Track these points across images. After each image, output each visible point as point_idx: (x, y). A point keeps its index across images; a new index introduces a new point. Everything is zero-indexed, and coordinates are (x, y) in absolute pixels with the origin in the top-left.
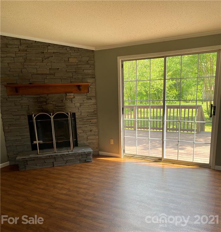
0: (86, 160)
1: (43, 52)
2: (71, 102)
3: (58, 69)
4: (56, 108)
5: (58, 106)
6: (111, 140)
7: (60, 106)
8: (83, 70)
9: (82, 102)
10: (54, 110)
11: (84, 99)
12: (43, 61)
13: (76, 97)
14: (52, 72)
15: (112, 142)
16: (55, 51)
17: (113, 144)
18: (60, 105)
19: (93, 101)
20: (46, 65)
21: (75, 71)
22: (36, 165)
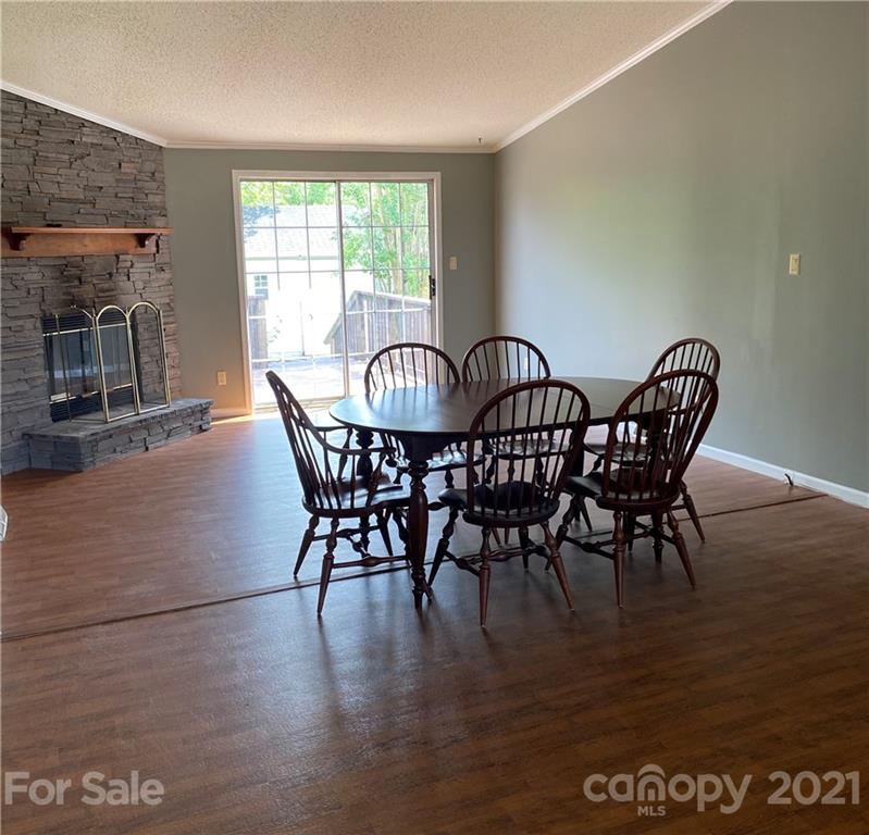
0: (200, 426)
1: (73, 142)
2: (126, 278)
3: (101, 188)
4: (100, 295)
5: (103, 291)
6: (219, 374)
7: (108, 291)
8: (146, 195)
9: (146, 277)
10: (96, 300)
11: (151, 270)
12: (71, 163)
13: (136, 265)
14: (90, 194)
15: (223, 378)
16: (95, 141)
17: (225, 383)
18: (106, 286)
19: (166, 275)
20: (78, 175)
21: (131, 195)
22: (115, 451)
